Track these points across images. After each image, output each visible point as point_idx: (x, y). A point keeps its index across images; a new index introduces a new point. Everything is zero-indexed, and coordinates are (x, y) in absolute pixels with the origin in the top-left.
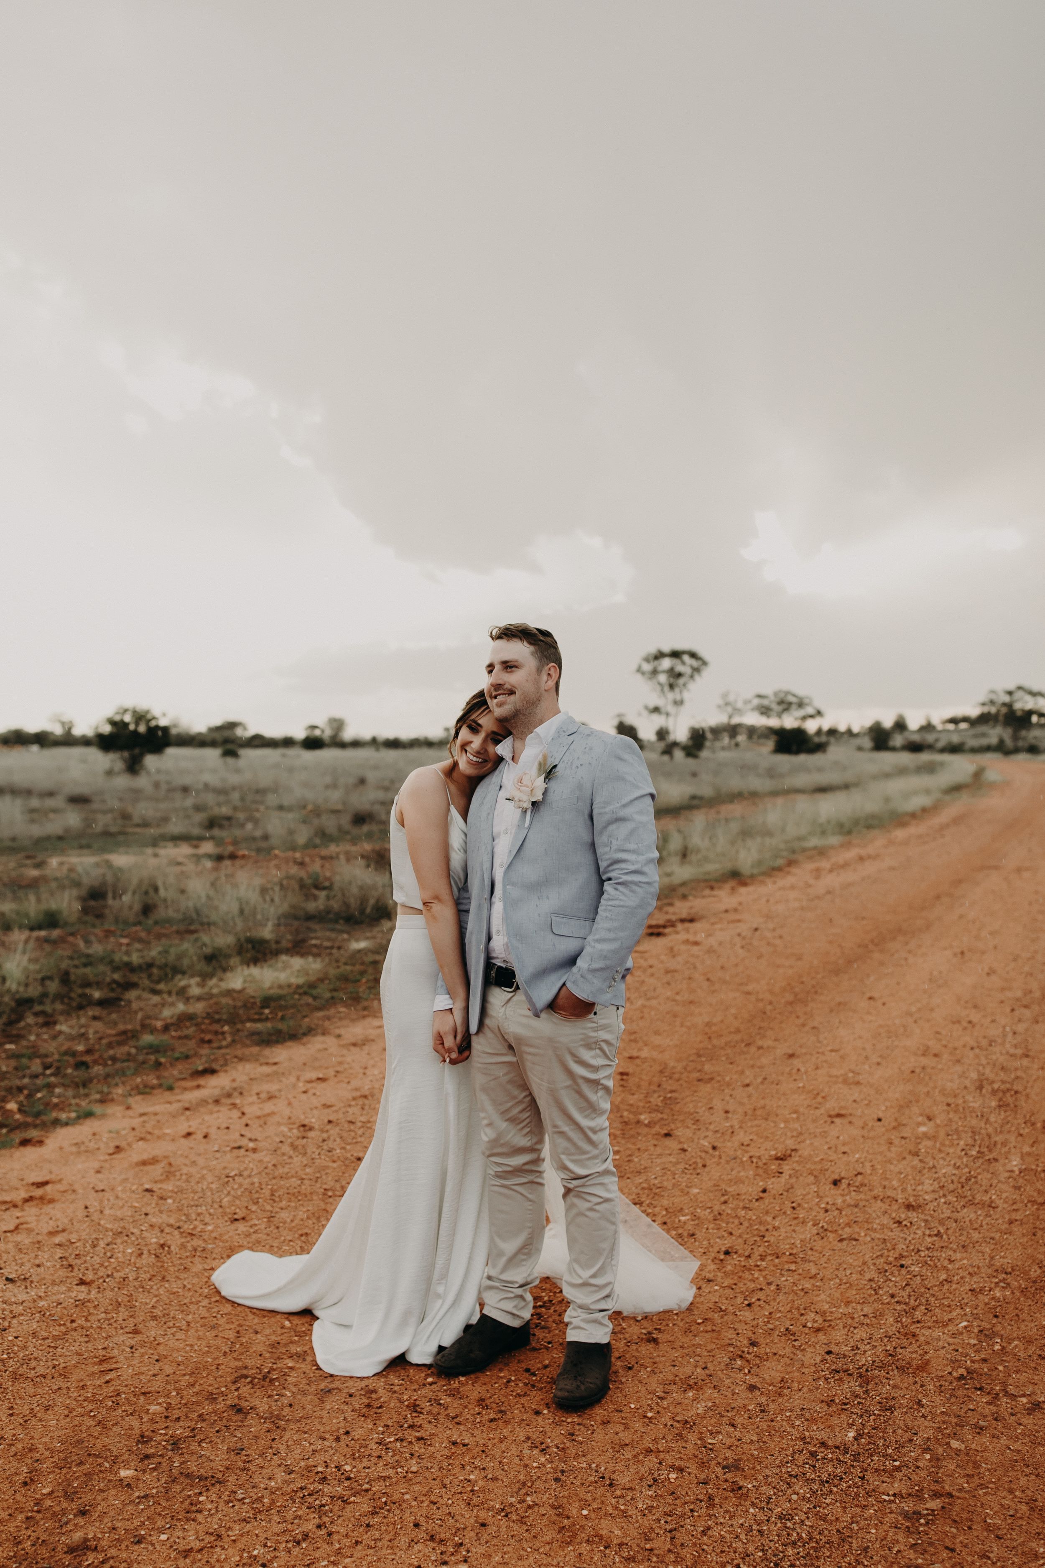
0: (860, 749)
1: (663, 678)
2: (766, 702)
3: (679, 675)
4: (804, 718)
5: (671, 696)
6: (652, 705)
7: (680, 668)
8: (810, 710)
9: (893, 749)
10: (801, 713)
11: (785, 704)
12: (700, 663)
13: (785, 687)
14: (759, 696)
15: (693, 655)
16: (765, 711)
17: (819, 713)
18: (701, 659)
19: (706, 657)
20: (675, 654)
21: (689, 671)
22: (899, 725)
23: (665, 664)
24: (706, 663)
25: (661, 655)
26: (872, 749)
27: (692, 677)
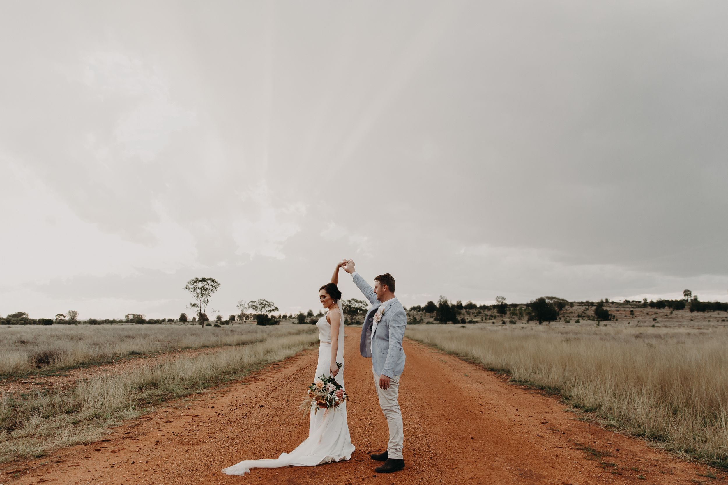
0: (293, 323)
1: (198, 291)
2: (255, 304)
3: (206, 290)
4: (270, 311)
5: (203, 299)
6: (193, 303)
7: (206, 287)
8: (273, 308)
9: (306, 323)
10: (269, 309)
11: (263, 305)
12: (216, 284)
13: (263, 299)
14: (252, 302)
15: (213, 281)
16: (255, 307)
17: (277, 308)
18: (216, 282)
19: (219, 282)
20: (204, 280)
21: (211, 288)
22: (310, 314)
23: (200, 285)
24: (219, 284)
25: (197, 281)
26: (298, 323)
27: (212, 290)
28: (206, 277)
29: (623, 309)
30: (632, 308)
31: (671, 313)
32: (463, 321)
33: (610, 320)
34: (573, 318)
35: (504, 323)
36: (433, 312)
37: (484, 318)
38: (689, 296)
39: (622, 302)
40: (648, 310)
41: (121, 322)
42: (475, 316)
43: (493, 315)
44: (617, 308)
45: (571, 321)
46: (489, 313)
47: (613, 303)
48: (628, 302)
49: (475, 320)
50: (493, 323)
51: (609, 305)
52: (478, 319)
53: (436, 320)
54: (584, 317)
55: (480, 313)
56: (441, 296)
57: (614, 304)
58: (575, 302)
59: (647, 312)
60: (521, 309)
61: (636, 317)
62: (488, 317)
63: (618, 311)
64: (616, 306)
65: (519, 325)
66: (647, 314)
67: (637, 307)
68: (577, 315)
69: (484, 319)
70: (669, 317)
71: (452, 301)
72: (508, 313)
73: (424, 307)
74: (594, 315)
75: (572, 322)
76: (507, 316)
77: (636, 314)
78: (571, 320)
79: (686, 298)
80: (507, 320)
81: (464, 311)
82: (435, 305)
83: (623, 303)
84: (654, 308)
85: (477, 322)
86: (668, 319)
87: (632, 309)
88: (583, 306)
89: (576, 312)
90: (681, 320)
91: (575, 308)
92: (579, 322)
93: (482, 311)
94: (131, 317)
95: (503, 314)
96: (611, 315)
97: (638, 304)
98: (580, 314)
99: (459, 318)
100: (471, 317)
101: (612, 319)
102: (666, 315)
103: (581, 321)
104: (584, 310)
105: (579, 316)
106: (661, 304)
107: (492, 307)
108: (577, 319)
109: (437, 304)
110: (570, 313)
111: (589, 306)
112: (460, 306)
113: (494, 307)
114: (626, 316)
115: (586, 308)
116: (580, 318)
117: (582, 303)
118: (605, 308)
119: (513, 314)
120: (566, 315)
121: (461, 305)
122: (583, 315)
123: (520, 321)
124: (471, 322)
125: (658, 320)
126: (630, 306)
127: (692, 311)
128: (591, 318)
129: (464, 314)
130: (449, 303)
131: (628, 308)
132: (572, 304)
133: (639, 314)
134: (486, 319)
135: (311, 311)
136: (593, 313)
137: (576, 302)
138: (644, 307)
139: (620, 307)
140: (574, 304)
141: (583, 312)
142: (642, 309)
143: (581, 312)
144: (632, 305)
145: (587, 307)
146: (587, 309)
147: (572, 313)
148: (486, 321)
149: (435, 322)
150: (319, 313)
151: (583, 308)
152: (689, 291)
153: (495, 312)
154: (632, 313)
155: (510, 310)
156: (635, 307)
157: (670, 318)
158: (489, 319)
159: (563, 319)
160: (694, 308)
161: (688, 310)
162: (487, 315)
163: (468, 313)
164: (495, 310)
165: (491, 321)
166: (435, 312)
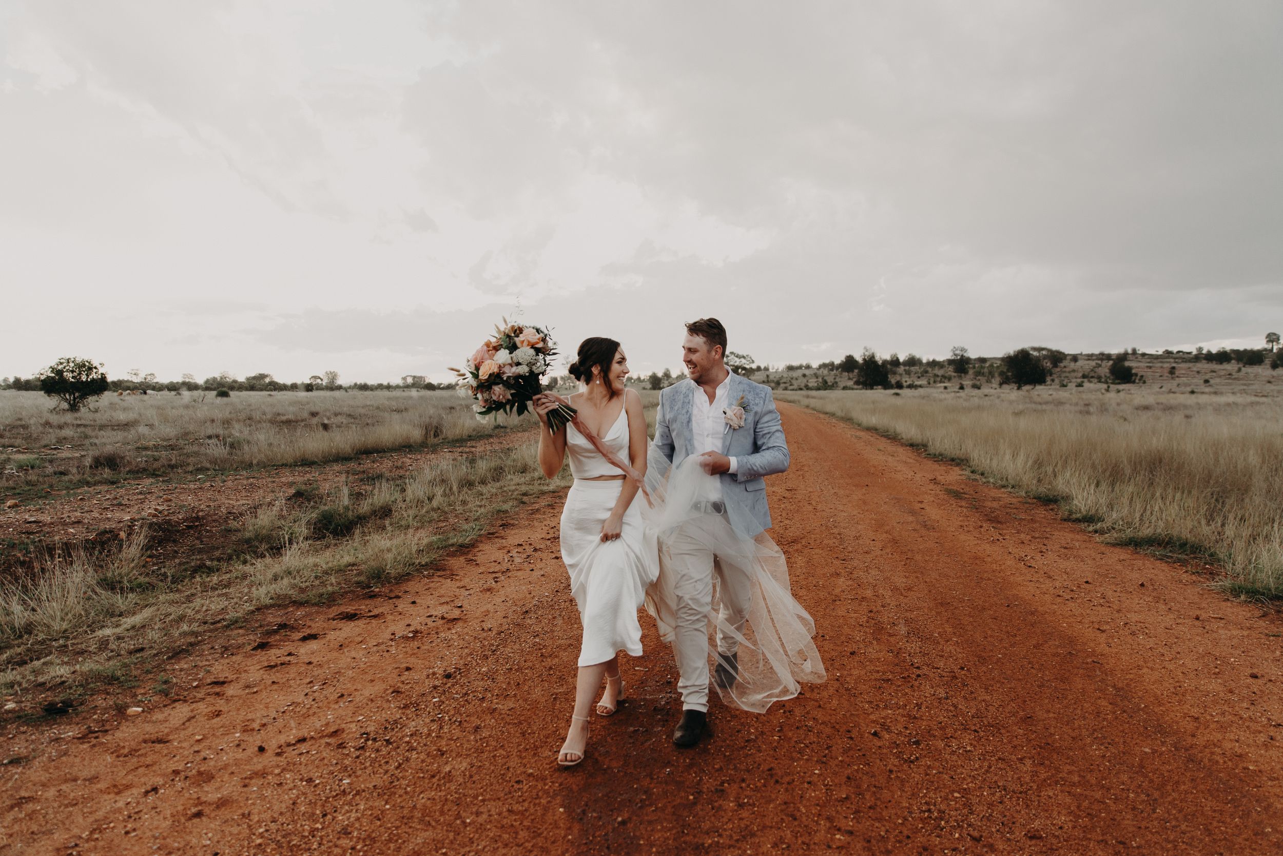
22: (667, 375)
26: (650, 389)
29: (1160, 365)
30: (1176, 362)
31: (1239, 370)
32: (899, 386)
33: (1134, 382)
34: (1074, 380)
35: (962, 388)
36: (853, 371)
37: (932, 380)
38: (1274, 343)
39: (1160, 353)
40: (1203, 366)
41: (398, 387)
42: (919, 377)
43: (946, 375)
44: (1149, 363)
45: (1069, 384)
46: (940, 372)
47: (1144, 355)
48: (1168, 353)
49: (917, 383)
50: (946, 388)
51: (1137, 358)
52: (923, 382)
53: (857, 383)
54: (1092, 377)
55: (927, 372)
56: (865, 348)
57: (1146, 357)
58: (1081, 354)
59: (1199, 369)
60: (991, 365)
61: (1178, 377)
62: (939, 379)
63: (1150, 367)
64: (1149, 360)
65: (985, 390)
66: (1198, 372)
67: (1183, 362)
68: (1081, 375)
69: (932, 382)
70: (1233, 377)
71: (883, 355)
72: (971, 372)
73: (840, 364)
74: (1108, 375)
75: (1072, 386)
76: (968, 377)
77: (1177, 373)
78: (1070, 382)
79: (1269, 346)
80: (967, 382)
81: (901, 369)
82: (856, 361)
83: (1161, 355)
84: (1212, 363)
85: (921, 386)
86: (1230, 381)
87: (1174, 365)
88: (1093, 360)
89: (1081, 370)
90: (1252, 382)
91: (1080, 363)
92: (1082, 386)
93: (930, 370)
94: (410, 381)
95: (963, 375)
96: (1136, 375)
97: (1186, 356)
98: (1086, 373)
99: (893, 380)
100: (912, 379)
101: (1137, 381)
102: (1230, 374)
103: (1087, 385)
104: (1094, 367)
105: (1084, 376)
106: (1223, 357)
107: (946, 363)
108: (1079, 380)
109: (859, 358)
110: (1069, 372)
111: (1102, 360)
112: (895, 362)
113: (950, 362)
114: (1161, 376)
115: (1097, 364)
116: (1086, 380)
117: (1092, 355)
118: (1127, 364)
119: (978, 373)
120: (1064, 375)
121: (898, 359)
122: (1092, 374)
123: (989, 384)
124: (910, 386)
125: (1212, 382)
126: (1172, 360)
127: (1274, 366)
128: (1103, 380)
129: (901, 375)
130: (877, 358)
131: (1167, 362)
132: (1075, 358)
133: (1183, 372)
134: (935, 382)
135: (668, 370)
136: (1108, 371)
137: (1084, 353)
138: (1194, 362)
139: (1155, 361)
140: (1079, 357)
141: (1092, 370)
142: (1191, 365)
143: (1089, 370)
144: (1175, 358)
145: (1099, 362)
146: (1100, 366)
147: (1074, 371)
148: (934, 385)
149: (856, 387)
150: (680, 374)
151: (1093, 363)
152: (1275, 334)
153: (950, 371)
154: (1172, 371)
155: (974, 367)
156: (1180, 361)
157: (1235, 379)
158: (941, 382)
159: (1057, 381)
160: (1278, 362)
161: (1268, 366)
162: (938, 376)
163: (908, 373)
164: (951, 368)
165: (943, 385)
166: (856, 371)
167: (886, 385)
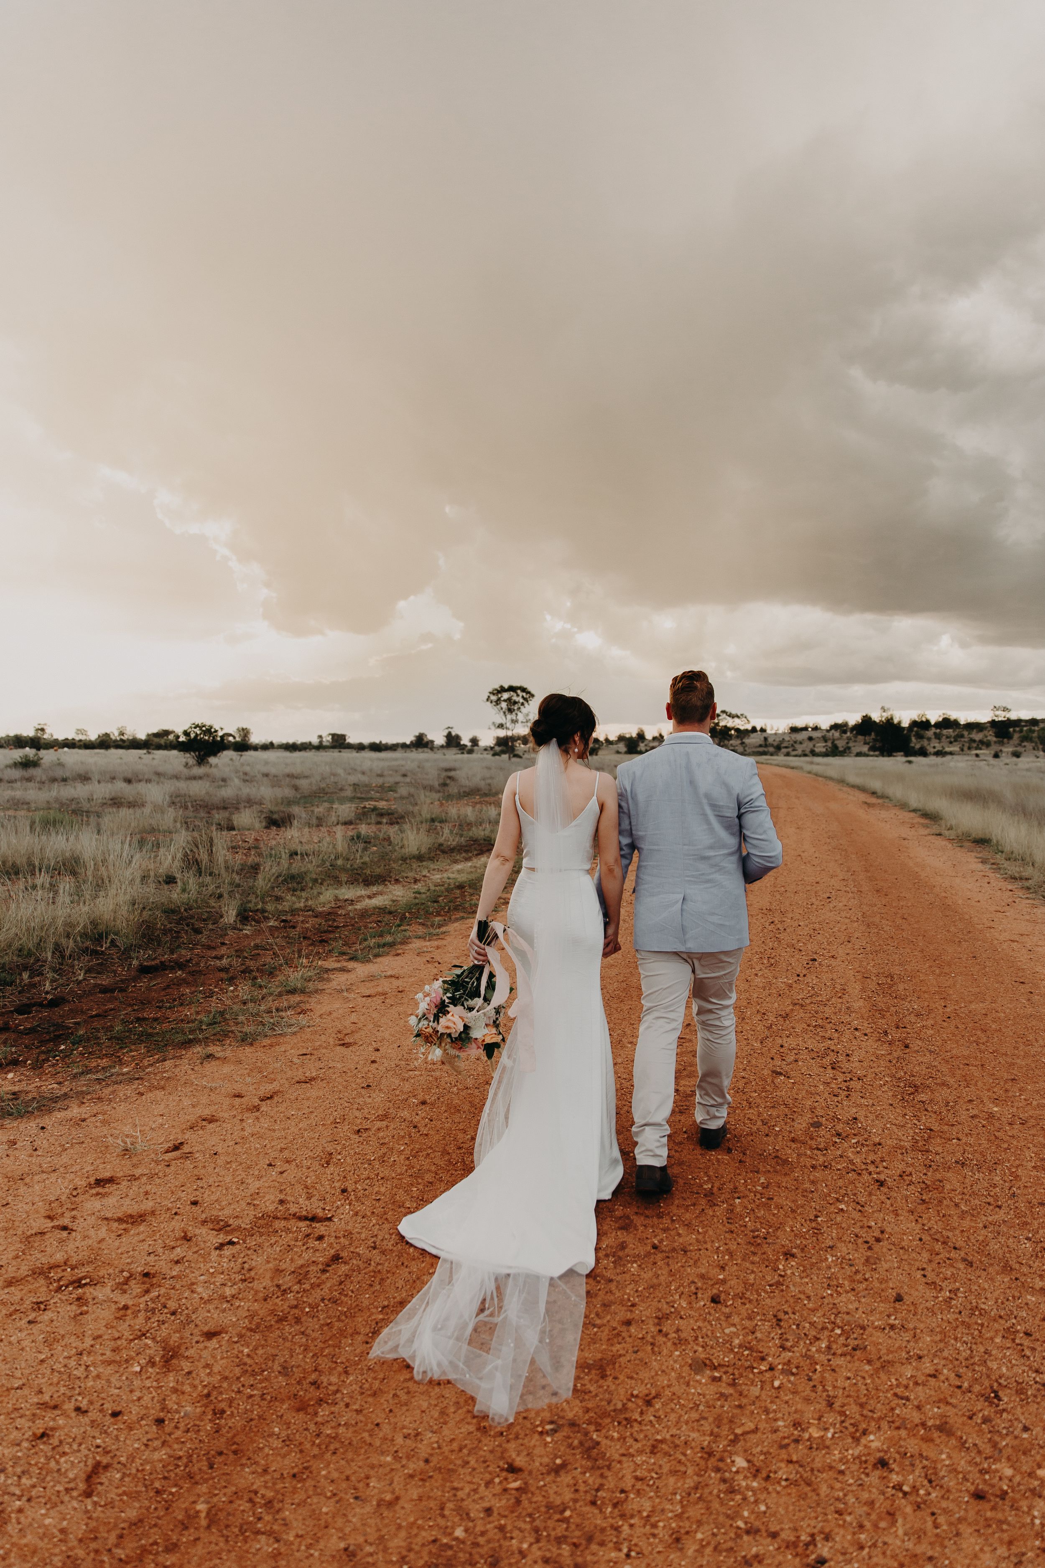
1: (504, 705)
3: (515, 703)
5: (509, 717)
6: (497, 722)
7: (515, 698)
12: (528, 695)
15: (524, 690)
18: (529, 693)
19: (533, 692)
20: (512, 689)
21: (521, 700)
23: (506, 696)
24: (533, 696)
25: (503, 690)
27: (523, 704)
28: (515, 684)
32: (923, 753)
35: (996, 756)
36: (869, 734)
37: (967, 745)
42: (951, 743)
43: (985, 740)
46: (977, 736)
49: (947, 749)
50: (977, 755)
52: (955, 748)
53: (872, 749)
55: (962, 736)
56: (884, 708)
62: (974, 745)
65: (1028, 758)
69: (965, 748)
71: (905, 717)
72: (1016, 736)
73: (855, 726)
76: (1011, 742)
80: (1008, 749)
81: (930, 733)
82: (874, 722)
85: (951, 753)
93: (966, 733)
95: (1005, 740)
99: (915, 743)
100: (942, 744)
107: (987, 726)
109: (877, 719)
112: (921, 726)
113: (993, 723)
119: (1025, 738)
121: (928, 721)
123: (1034, 752)
124: (939, 753)
129: (929, 739)
130: (898, 721)
134: (969, 748)
148: (968, 752)
149: (872, 753)
153: (990, 736)
155: (1021, 731)
158: (976, 749)
162: (974, 741)
163: (938, 737)
164: (992, 732)
165: (978, 752)
166: (873, 735)
167: (909, 752)
